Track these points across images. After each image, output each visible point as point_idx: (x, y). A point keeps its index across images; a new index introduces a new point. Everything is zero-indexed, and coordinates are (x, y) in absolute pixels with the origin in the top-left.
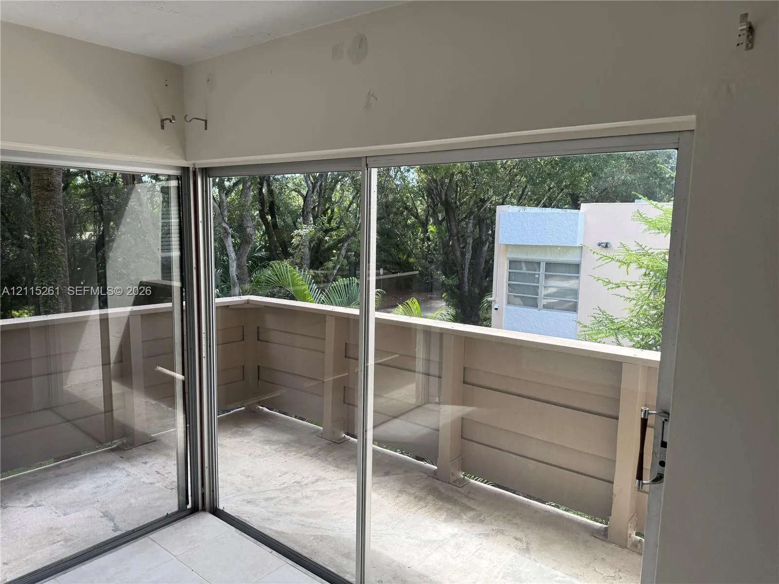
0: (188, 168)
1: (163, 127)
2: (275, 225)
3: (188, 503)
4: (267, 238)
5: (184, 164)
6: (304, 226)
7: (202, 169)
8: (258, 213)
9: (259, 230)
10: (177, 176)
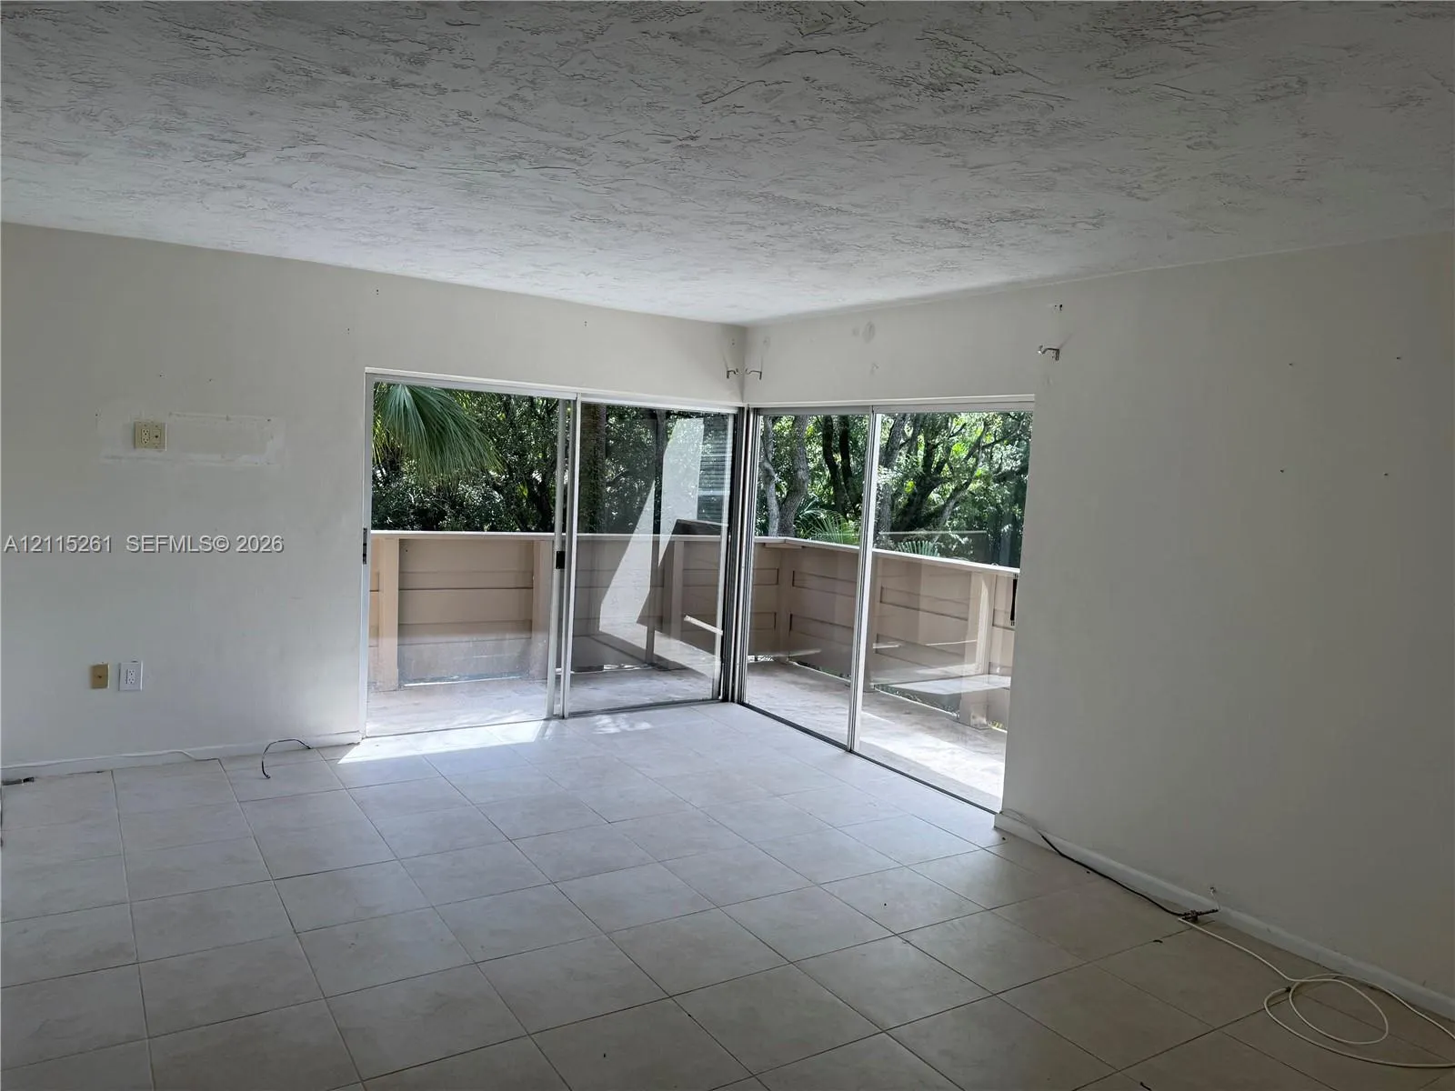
0: (743, 408)
1: (728, 377)
2: (847, 468)
3: (719, 695)
4: (832, 493)
5: (741, 405)
7: (755, 409)
8: (821, 449)
9: (819, 476)
10: (734, 415)
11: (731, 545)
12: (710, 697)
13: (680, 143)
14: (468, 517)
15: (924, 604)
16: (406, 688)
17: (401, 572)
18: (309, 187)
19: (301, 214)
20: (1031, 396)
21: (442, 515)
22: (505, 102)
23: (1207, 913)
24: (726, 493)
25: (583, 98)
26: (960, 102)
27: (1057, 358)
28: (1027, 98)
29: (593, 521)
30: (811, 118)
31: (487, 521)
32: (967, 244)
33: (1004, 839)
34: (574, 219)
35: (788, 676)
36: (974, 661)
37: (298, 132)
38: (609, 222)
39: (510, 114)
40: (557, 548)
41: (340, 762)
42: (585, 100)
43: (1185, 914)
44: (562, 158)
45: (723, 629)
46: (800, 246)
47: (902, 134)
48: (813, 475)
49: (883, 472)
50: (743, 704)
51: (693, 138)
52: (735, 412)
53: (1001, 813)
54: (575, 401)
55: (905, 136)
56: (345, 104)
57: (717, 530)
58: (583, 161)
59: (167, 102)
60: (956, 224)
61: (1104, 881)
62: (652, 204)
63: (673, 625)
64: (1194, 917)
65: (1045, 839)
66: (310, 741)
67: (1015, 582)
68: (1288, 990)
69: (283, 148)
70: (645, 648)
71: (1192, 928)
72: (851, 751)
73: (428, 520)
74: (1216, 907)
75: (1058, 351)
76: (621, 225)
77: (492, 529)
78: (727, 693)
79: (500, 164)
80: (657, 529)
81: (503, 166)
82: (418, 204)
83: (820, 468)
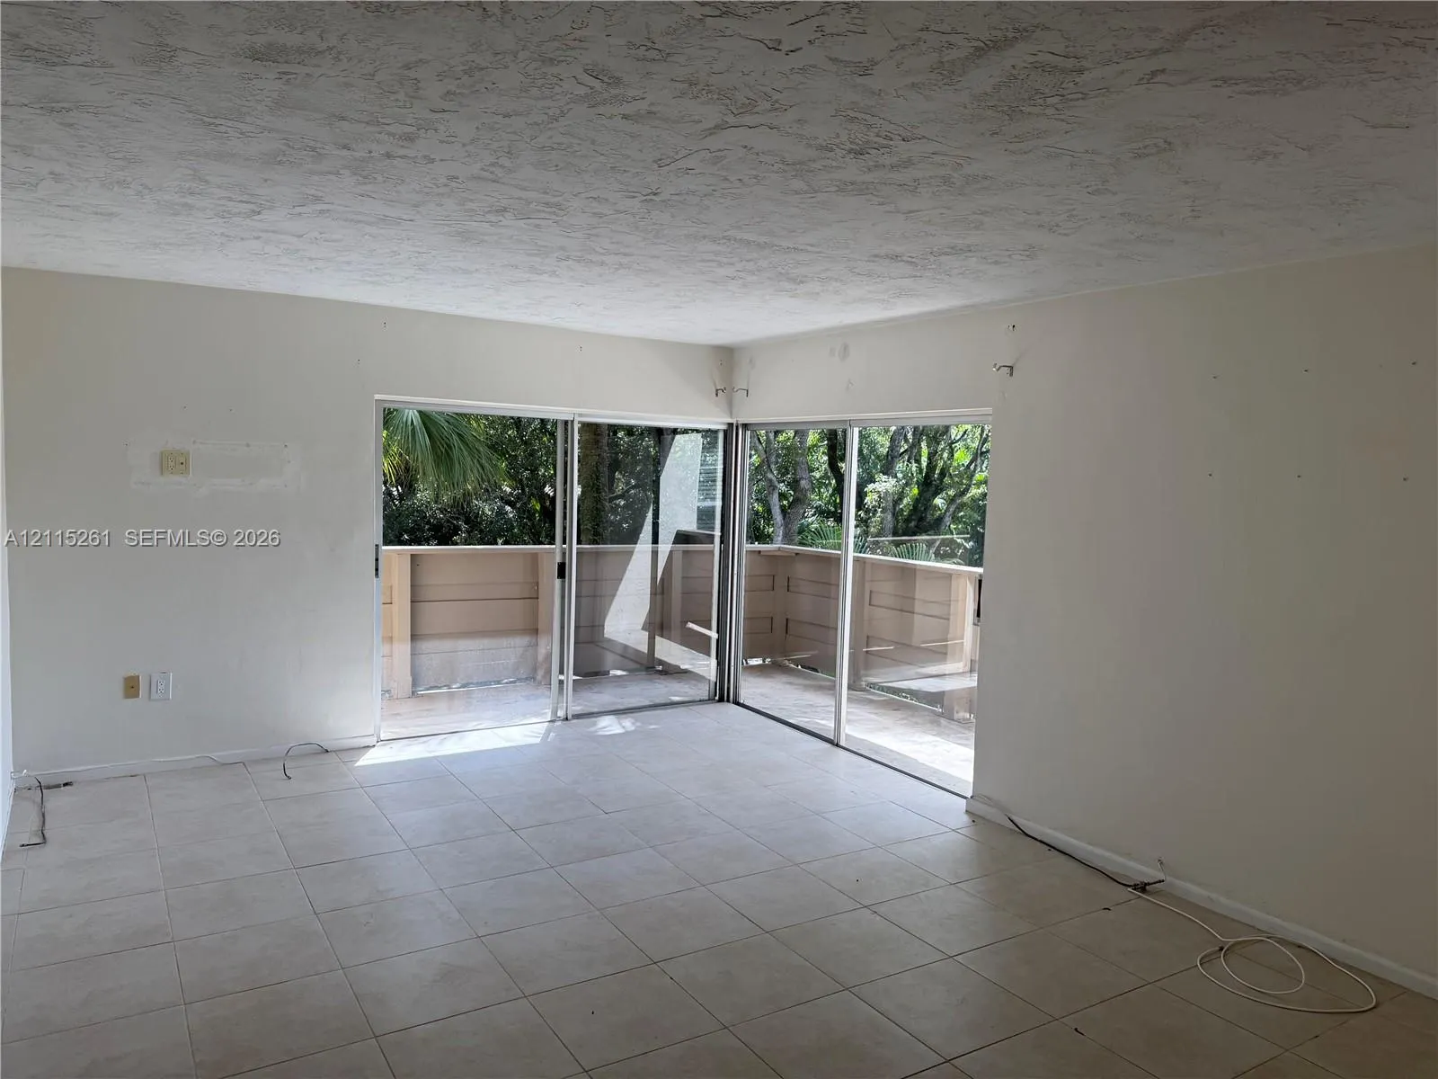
0: (732, 424)
1: (717, 395)
3: (716, 695)
4: (838, 501)
5: (730, 421)
6: (884, 478)
7: (742, 424)
8: (826, 458)
9: (826, 486)
10: (724, 430)
11: (724, 554)
12: (707, 698)
13: (645, 198)
14: (481, 531)
15: (918, 607)
16: (418, 696)
17: (413, 586)
18: (318, 238)
19: (311, 259)
20: (989, 410)
21: (456, 530)
22: (486, 168)
23: (1155, 883)
24: (718, 503)
25: (555, 164)
26: (881, 162)
27: (1011, 375)
28: (938, 159)
29: (596, 533)
30: (756, 177)
31: (501, 537)
32: (919, 274)
33: (974, 821)
34: (559, 259)
35: (784, 678)
36: (960, 660)
37: (307, 194)
38: (591, 261)
39: (491, 176)
40: (558, 559)
41: (358, 764)
42: (557, 166)
43: (1135, 885)
44: (543, 211)
45: (718, 632)
46: (769, 278)
47: (837, 189)
48: (820, 484)
49: (883, 480)
50: (738, 704)
51: (655, 194)
52: (725, 427)
53: (972, 797)
54: (572, 421)
55: (840, 190)
56: (346, 172)
57: (710, 539)
58: (562, 213)
59: (192, 173)
60: (905, 258)
61: (1063, 857)
62: (627, 246)
63: (673, 632)
64: (1142, 888)
65: (1012, 821)
66: (326, 745)
67: (980, 581)
68: (1221, 949)
69: (294, 207)
70: (646, 652)
71: (1140, 897)
72: (837, 745)
73: (443, 535)
74: (1162, 877)
75: (1011, 368)
76: (602, 264)
77: (506, 543)
78: (723, 694)
79: (488, 216)
80: (655, 540)
81: (493, 218)
82: (418, 249)
83: (825, 476)
